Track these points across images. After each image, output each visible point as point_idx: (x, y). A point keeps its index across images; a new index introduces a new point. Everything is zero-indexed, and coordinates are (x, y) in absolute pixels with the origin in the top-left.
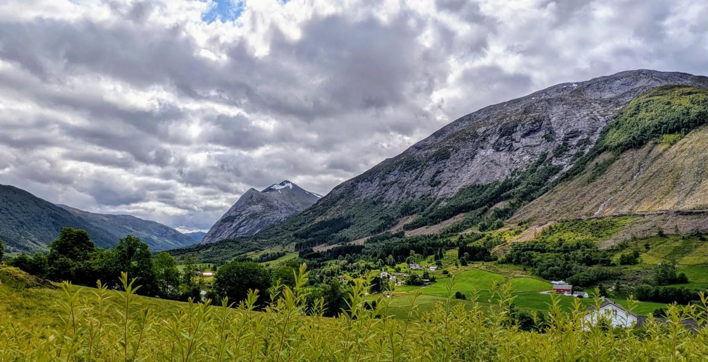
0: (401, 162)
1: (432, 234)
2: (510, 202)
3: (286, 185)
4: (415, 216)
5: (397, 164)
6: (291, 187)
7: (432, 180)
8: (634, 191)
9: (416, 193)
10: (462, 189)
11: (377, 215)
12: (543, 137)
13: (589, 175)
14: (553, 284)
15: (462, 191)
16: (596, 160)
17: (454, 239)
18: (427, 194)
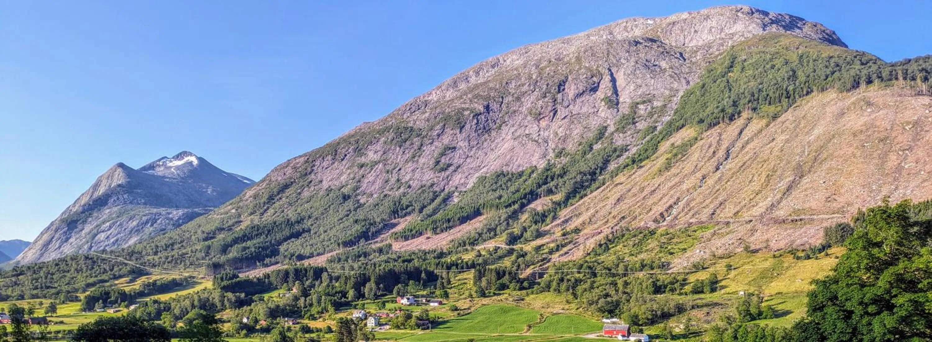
0: (388, 129)
1: (434, 247)
2: (551, 200)
3: (186, 159)
4: (408, 218)
5: (381, 132)
6: (195, 162)
7: (438, 163)
8: (718, 187)
9: (411, 182)
10: (482, 177)
11: (348, 215)
12: (602, 101)
13: (661, 161)
14: (604, 323)
15: (482, 180)
16: (672, 140)
17: (468, 257)
18: (429, 184)
